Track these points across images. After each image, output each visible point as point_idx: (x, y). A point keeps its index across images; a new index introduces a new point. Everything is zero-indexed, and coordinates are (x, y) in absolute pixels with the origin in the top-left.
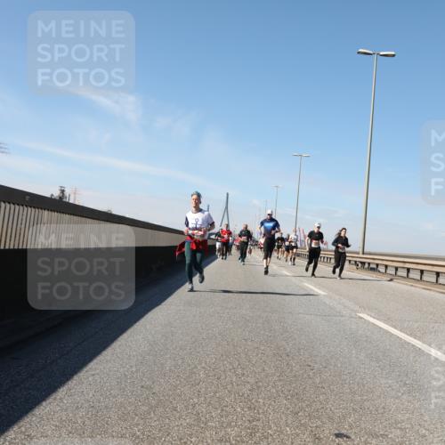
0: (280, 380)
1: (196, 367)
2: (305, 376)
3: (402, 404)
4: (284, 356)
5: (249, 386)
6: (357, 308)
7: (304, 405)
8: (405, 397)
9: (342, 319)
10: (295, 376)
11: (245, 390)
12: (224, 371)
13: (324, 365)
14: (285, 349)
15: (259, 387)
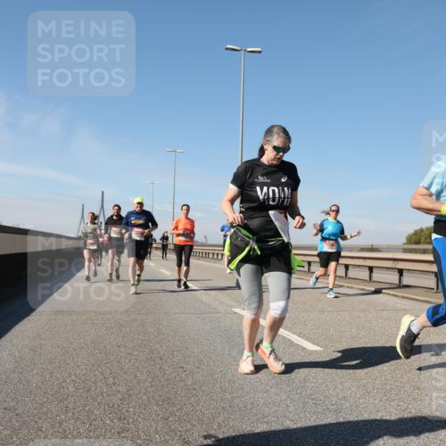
0: (152, 386)
1: (65, 381)
2: (177, 379)
3: (270, 398)
4: (157, 360)
5: (120, 396)
6: (232, 303)
7: (175, 409)
8: (273, 390)
9: (217, 316)
10: (168, 380)
11: (116, 400)
12: (95, 382)
13: (197, 365)
14: (158, 353)
15: (130, 396)
